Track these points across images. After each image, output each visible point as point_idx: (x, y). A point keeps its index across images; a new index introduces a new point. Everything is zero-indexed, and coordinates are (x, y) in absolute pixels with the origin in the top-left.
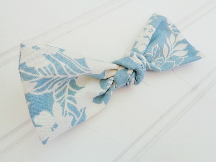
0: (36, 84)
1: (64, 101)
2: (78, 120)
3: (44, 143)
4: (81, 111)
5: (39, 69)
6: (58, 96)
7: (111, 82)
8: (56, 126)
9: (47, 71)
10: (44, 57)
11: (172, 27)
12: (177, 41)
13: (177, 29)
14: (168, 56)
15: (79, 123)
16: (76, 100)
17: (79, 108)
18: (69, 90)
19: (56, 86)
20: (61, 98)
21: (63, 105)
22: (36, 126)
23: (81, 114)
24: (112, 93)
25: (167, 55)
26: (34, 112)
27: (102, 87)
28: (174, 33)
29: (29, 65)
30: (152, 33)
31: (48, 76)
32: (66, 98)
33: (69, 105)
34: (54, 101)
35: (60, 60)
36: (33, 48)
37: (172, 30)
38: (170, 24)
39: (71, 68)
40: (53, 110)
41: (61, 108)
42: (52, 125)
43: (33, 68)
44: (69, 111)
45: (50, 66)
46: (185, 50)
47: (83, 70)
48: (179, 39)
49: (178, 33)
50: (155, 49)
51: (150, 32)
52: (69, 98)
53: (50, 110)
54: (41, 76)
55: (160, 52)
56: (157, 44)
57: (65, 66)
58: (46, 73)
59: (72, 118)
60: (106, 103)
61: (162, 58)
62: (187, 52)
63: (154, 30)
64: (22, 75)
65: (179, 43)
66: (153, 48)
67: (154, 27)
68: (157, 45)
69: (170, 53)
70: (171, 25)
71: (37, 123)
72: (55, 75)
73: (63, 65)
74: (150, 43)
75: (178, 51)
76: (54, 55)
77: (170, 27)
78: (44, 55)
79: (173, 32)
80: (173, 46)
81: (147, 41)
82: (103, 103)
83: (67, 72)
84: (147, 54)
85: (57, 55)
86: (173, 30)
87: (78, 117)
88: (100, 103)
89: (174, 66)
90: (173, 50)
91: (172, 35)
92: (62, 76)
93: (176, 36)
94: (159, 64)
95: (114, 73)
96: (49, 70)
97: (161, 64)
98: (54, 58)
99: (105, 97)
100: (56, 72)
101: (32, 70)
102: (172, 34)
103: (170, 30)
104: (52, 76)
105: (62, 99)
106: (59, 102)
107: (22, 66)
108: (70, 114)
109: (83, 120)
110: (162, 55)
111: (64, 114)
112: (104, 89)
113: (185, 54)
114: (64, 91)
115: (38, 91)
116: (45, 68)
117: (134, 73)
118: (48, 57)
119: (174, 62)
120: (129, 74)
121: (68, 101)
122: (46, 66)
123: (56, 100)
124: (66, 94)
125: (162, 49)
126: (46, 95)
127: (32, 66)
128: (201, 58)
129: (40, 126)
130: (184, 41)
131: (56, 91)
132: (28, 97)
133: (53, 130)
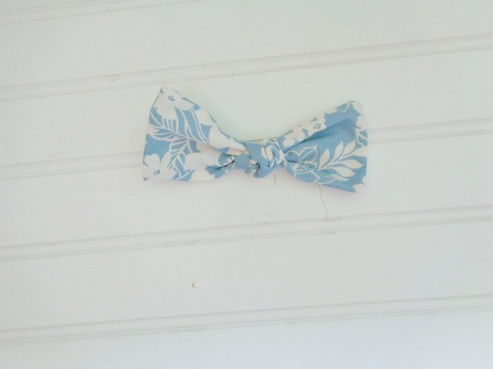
0: (157, 131)
1: (175, 156)
2: (181, 177)
3: (145, 179)
4: (188, 171)
5: (165, 120)
6: (173, 147)
7: (230, 161)
8: (158, 172)
9: (170, 125)
10: (174, 110)
11: (361, 133)
12: (354, 154)
13: (365, 139)
14: (324, 166)
15: (181, 180)
16: (186, 160)
17: (186, 168)
18: (187, 147)
19: (175, 139)
20: (176, 150)
21: (172, 158)
22: (144, 163)
23: (187, 174)
24: (227, 171)
25: (323, 164)
26: (147, 152)
27: (220, 160)
28: (356, 142)
29: (159, 112)
30: (317, 130)
31: (169, 129)
32: (179, 153)
33: (177, 161)
34: (168, 150)
35: (187, 118)
36: (169, 98)
37: (357, 137)
38: (359, 128)
39: (192, 131)
40: (163, 159)
41: (170, 160)
42: (156, 170)
43: (160, 117)
44: (174, 166)
45: (174, 122)
46: (353, 170)
47: (202, 138)
48: (358, 153)
49: (362, 144)
50: (308, 150)
51: (315, 128)
52: (181, 155)
53: (161, 157)
54: (163, 127)
55: (316, 156)
56: (316, 146)
57: (187, 128)
58: (168, 125)
59: (176, 173)
60: (216, 177)
61: (316, 164)
62: (353, 174)
63: (323, 127)
64: (150, 117)
65: (354, 158)
66: (307, 148)
67: (325, 123)
68: (315, 148)
69: (329, 165)
70: (361, 130)
71: (146, 162)
72: (175, 130)
73: (187, 125)
74: (305, 141)
75: (346, 167)
76: (184, 111)
77: (357, 131)
78: (176, 108)
79: (357, 139)
80: (342, 158)
81: (301, 137)
82: (213, 176)
83: (186, 133)
84: (292, 151)
85: (187, 113)
86: (359, 137)
87: (182, 175)
88: (211, 174)
89: (315, 182)
90: (337, 163)
91: (353, 144)
92: (181, 135)
93: (358, 146)
94: (301, 170)
95: (238, 154)
96: (172, 125)
97: (304, 171)
98: (183, 114)
99: (219, 172)
100: (177, 130)
101: (159, 118)
102: (354, 141)
103: (355, 135)
104: (173, 130)
105: (175, 152)
106: (172, 153)
107: (153, 110)
108: (175, 169)
109: (187, 179)
110: (318, 160)
111: (170, 166)
112: (220, 163)
113: (348, 176)
114: (182, 145)
115: (157, 136)
116: (169, 121)
117: (257, 166)
118: (178, 111)
119: (319, 178)
120: (251, 164)
121: (178, 157)
122: (172, 120)
123: (170, 150)
124: (181, 150)
125: (320, 153)
126: (163, 142)
127: (160, 114)
128: (355, 192)
129: (147, 165)
130: (362, 160)
131: (174, 142)
132: (148, 137)
133: (155, 174)
